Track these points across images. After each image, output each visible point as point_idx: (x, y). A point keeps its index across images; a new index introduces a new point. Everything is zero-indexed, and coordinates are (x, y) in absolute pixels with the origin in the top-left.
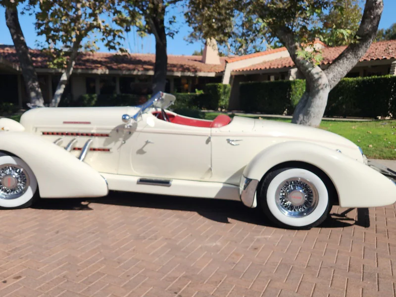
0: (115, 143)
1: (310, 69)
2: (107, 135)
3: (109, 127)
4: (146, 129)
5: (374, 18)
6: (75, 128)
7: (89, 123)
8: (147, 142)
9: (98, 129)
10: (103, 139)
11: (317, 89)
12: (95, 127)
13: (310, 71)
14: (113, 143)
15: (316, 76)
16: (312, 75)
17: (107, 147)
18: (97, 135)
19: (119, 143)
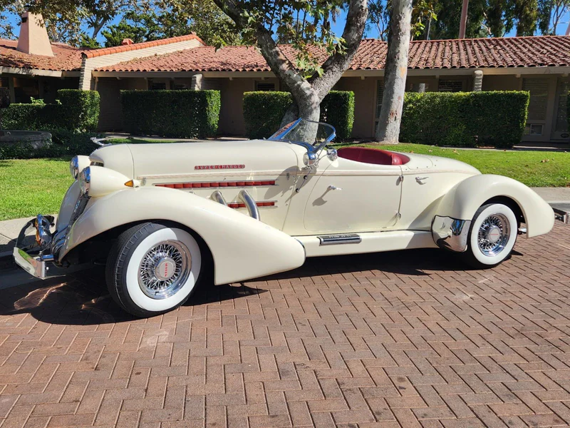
0: (283, 193)
1: (299, 83)
2: (272, 183)
3: (274, 172)
4: (328, 171)
5: (361, 27)
6: (218, 176)
7: (242, 167)
8: (330, 188)
9: (258, 175)
10: (265, 189)
11: (310, 108)
12: (252, 172)
13: (299, 86)
14: (281, 194)
15: (308, 92)
16: (302, 91)
17: (271, 200)
18: (256, 184)
19: (289, 193)
